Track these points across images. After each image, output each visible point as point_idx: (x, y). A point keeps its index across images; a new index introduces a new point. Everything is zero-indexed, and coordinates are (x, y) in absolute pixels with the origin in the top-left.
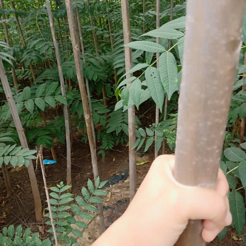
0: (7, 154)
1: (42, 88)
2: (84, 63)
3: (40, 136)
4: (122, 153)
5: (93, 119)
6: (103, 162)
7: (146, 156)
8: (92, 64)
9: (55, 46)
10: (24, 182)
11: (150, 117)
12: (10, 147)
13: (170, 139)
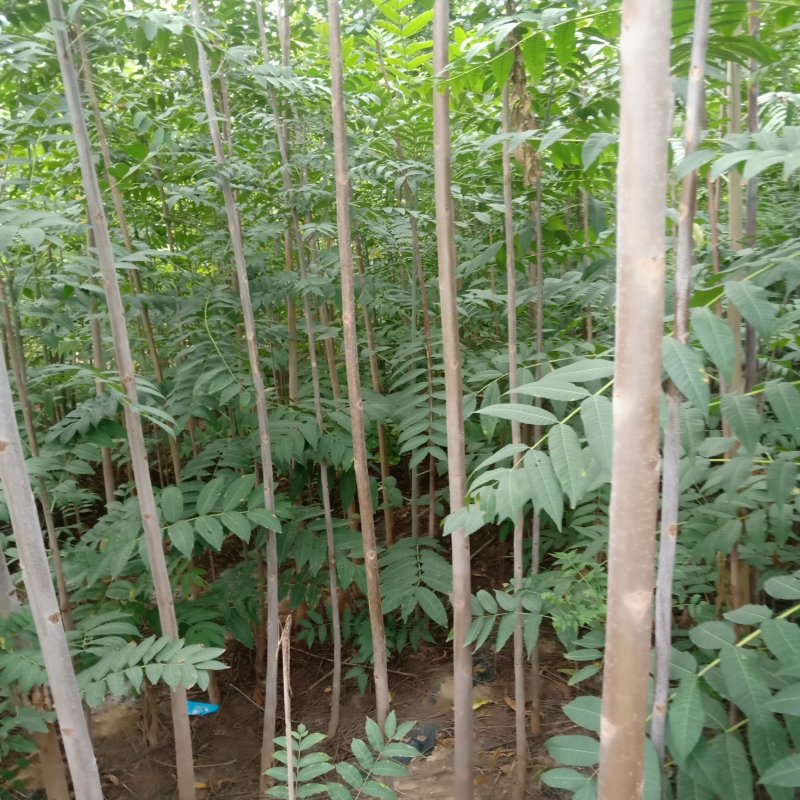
0: (151, 657)
1: (213, 490)
2: (319, 424)
3: (194, 624)
4: (412, 679)
5: (337, 574)
6: (358, 707)
7: (482, 687)
8: (339, 426)
9: (256, 385)
10: (128, 768)
11: (483, 573)
12: (156, 639)
13: (560, 618)
